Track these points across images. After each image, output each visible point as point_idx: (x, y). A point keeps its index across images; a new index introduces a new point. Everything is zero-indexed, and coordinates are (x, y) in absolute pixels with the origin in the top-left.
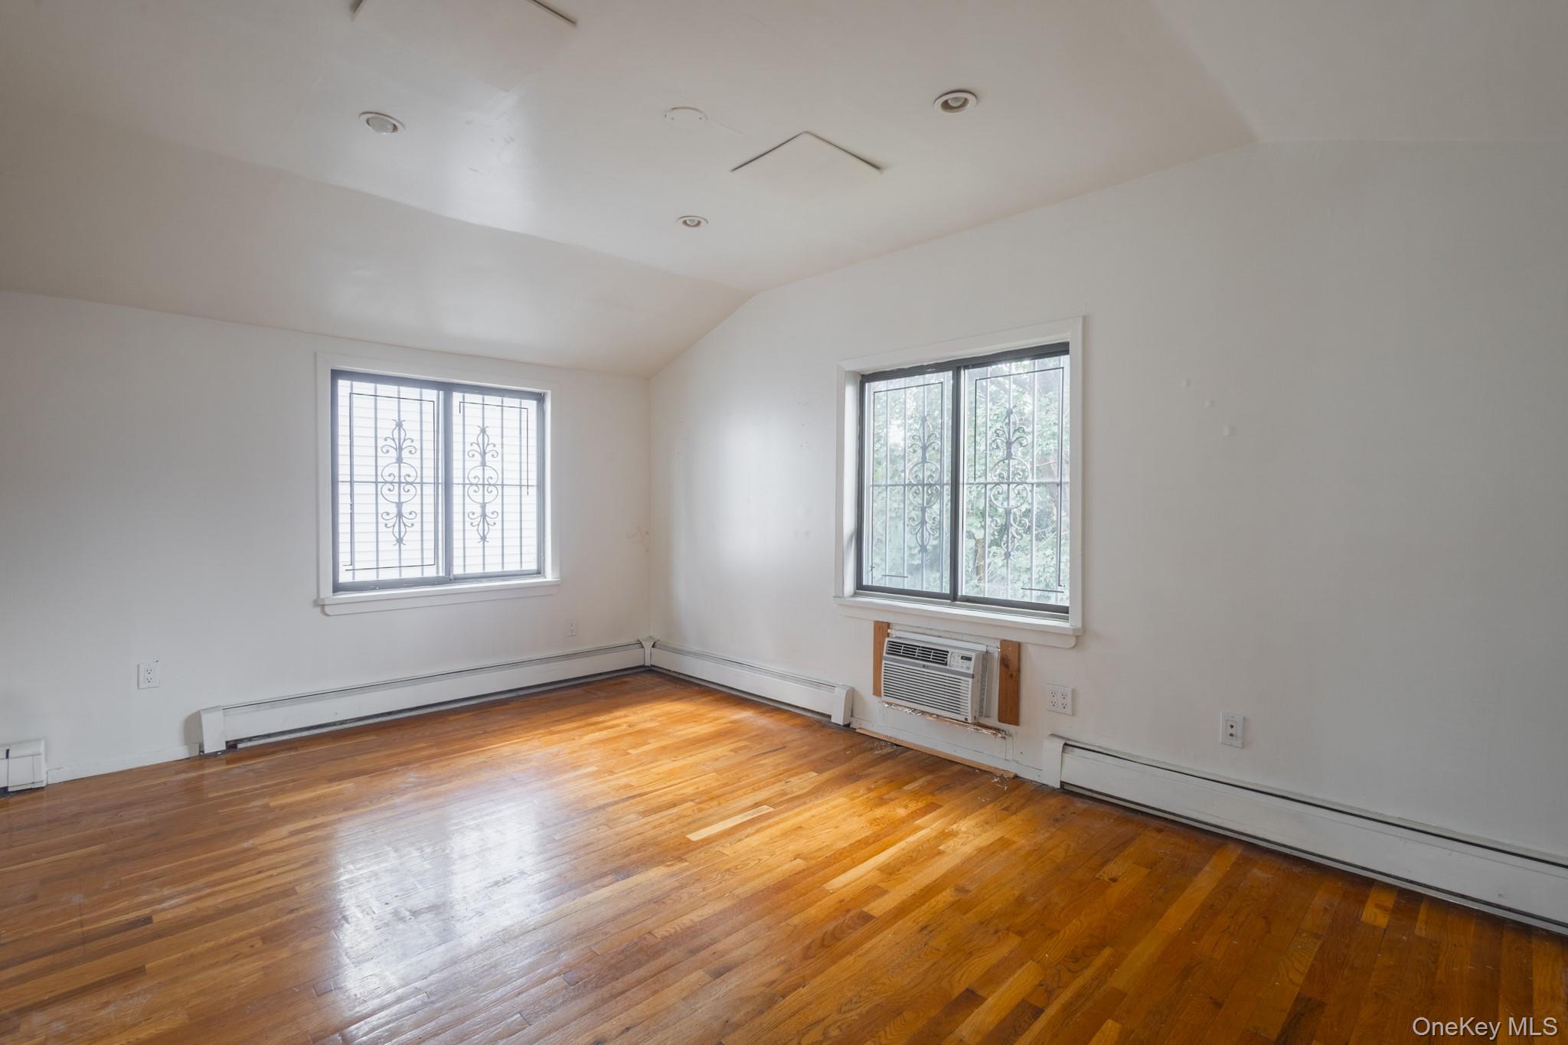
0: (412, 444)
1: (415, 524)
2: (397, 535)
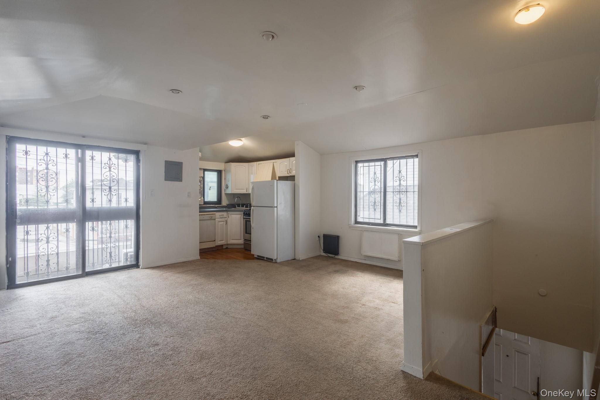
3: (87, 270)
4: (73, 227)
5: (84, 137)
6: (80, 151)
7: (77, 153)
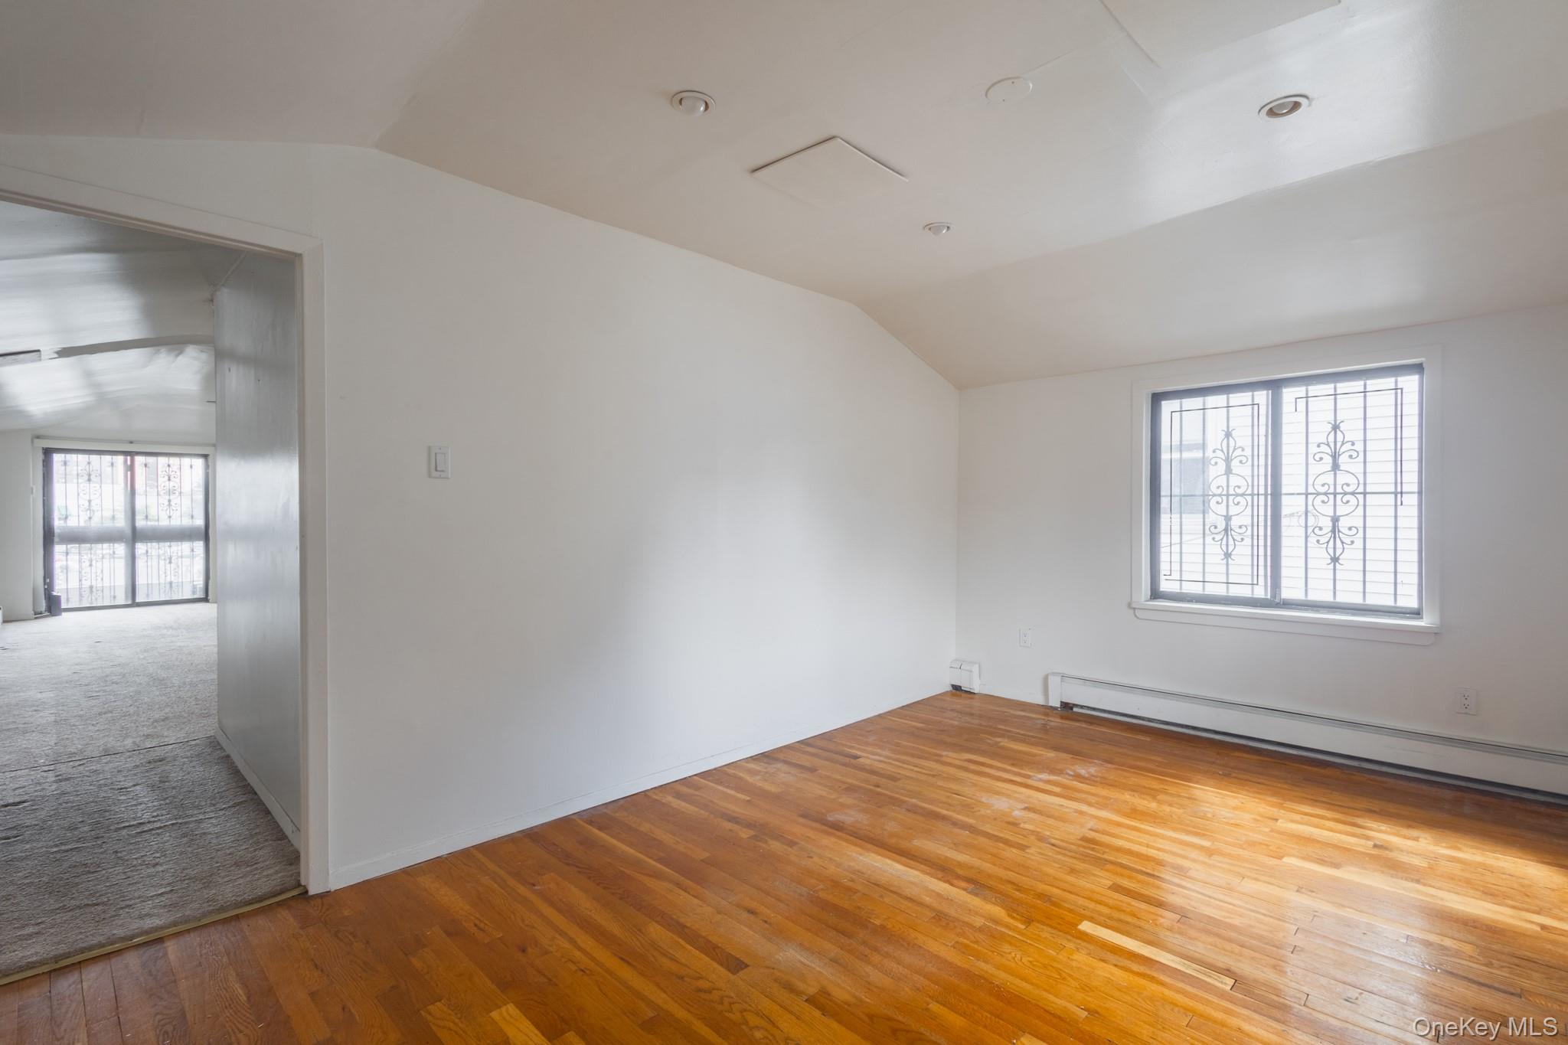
0: (1243, 453)
1: (1246, 539)
2: (1225, 549)
3: (138, 600)
4: (121, 549)
5: (131, 442)
6: (129, 458)
7: (126, 461)
